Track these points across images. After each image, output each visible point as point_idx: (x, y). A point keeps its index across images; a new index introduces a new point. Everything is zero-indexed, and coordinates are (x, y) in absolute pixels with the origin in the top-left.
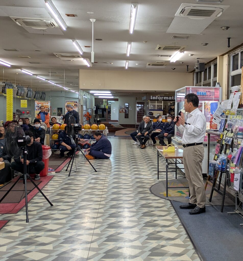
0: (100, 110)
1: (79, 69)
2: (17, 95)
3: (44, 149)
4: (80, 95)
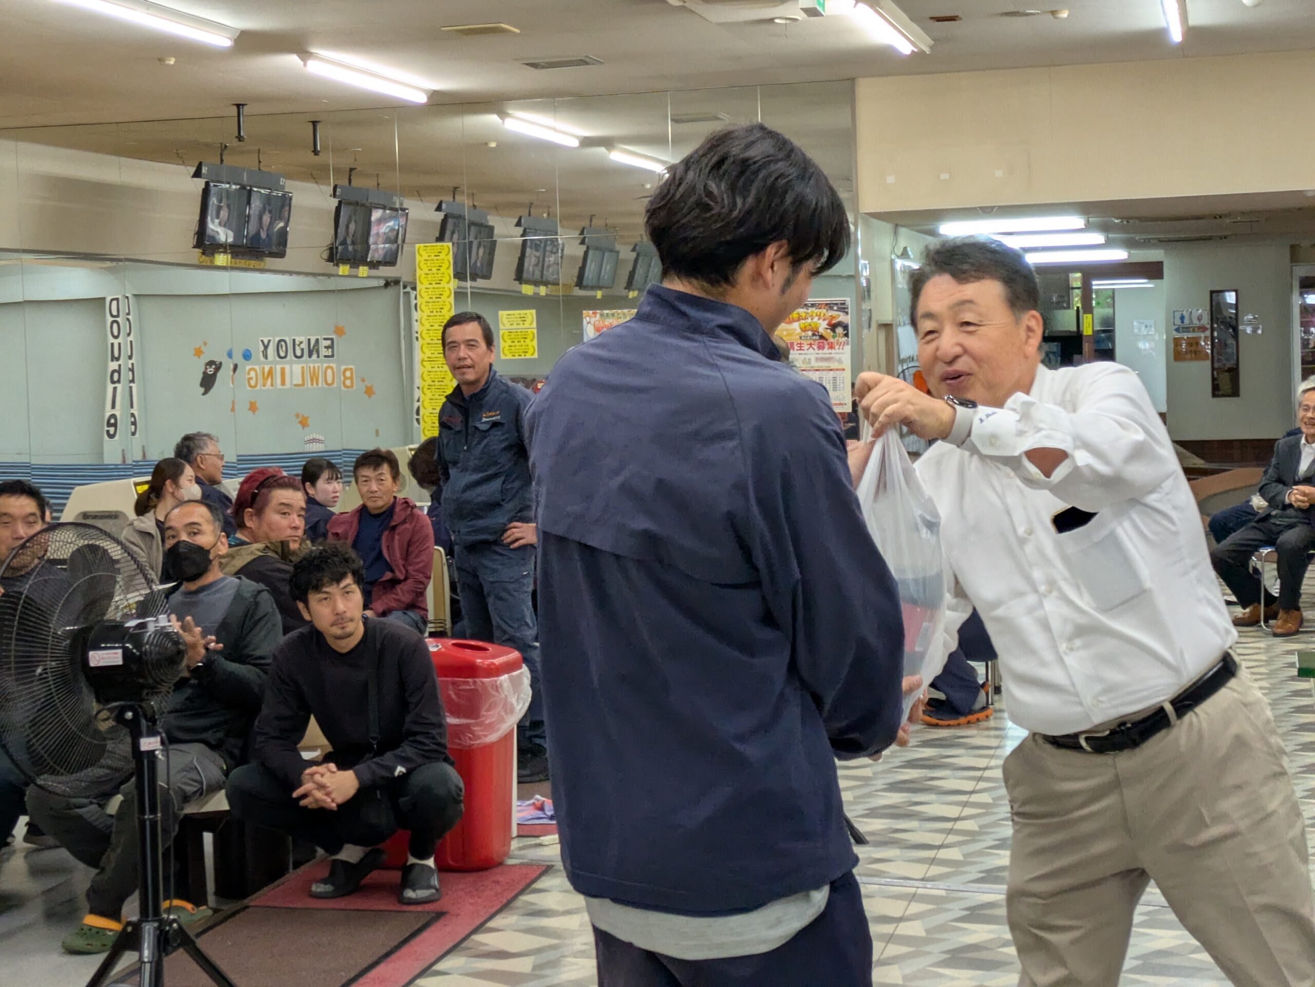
0: (1048, 347)
1: (852, 80)
2: (519, 276)
3: (471, 670)
4: (864, 258)
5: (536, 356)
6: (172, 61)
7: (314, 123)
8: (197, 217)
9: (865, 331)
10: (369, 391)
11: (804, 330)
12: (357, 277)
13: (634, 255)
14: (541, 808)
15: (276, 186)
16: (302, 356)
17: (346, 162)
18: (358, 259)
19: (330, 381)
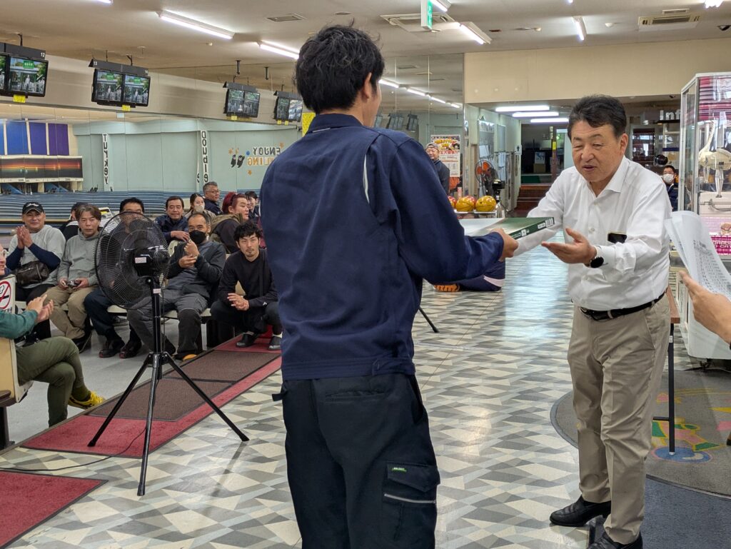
0: (541, 154)
1: (463, 53)
4: (466, 119)
6: (211, 44)
7: (267, 68)
8: (225, 102)
9: (466, 147)
11: (443, 146)
12: (283, 125)
13: (389, 118)
15: (256, 92)
17: (279, 82)
18: (285, 118)
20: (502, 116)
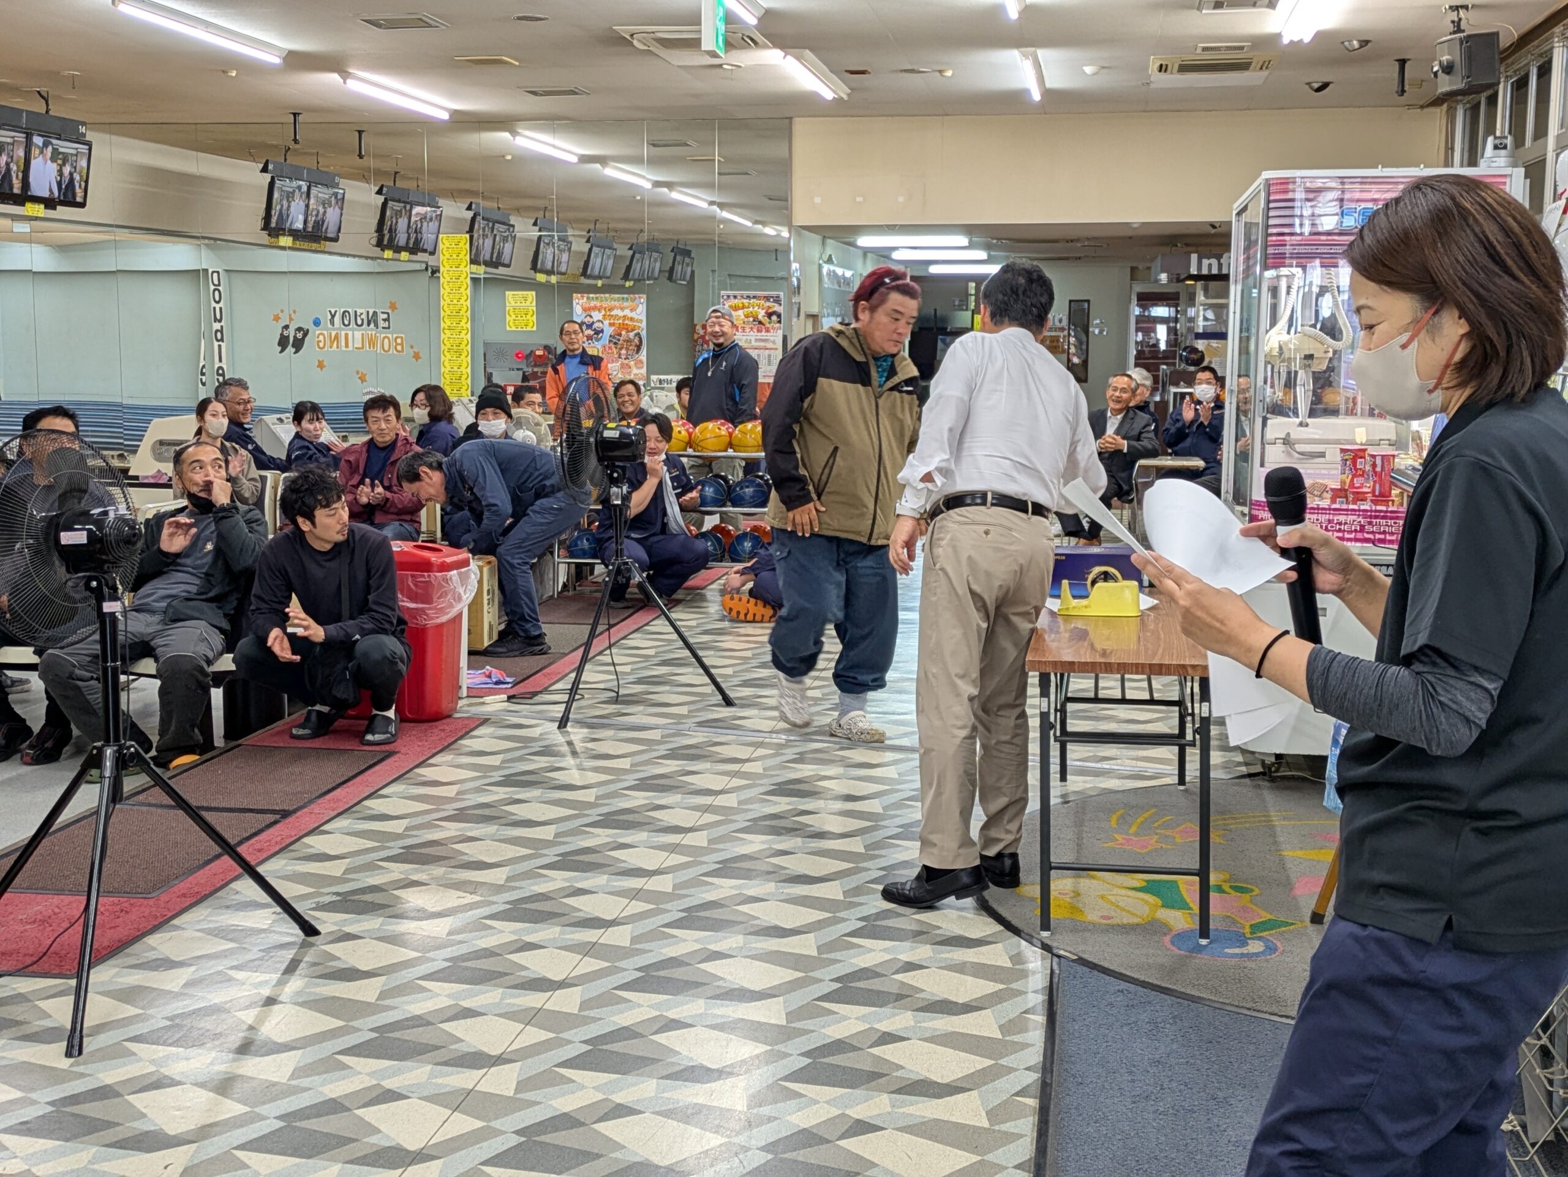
1: (790, 119)
2: (534, 267)
3: (426, 566)
4: (795, 261)
5: (535, 329)
6: (234, 74)
7: (360, 132)
8: (265, 206)
9: (795, 320)
10: (417, 356)
11: (747, 316)
12: (399, 260)
13: (631, 252)
14: (489, 676)
15: (336, 186)
16: (362, 325)
17: (389, 166)
18: (402, 246)
19: (386, 348)
20: (869, 255)
